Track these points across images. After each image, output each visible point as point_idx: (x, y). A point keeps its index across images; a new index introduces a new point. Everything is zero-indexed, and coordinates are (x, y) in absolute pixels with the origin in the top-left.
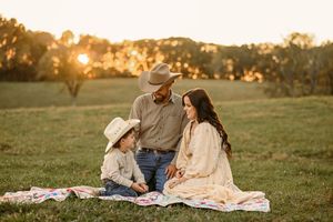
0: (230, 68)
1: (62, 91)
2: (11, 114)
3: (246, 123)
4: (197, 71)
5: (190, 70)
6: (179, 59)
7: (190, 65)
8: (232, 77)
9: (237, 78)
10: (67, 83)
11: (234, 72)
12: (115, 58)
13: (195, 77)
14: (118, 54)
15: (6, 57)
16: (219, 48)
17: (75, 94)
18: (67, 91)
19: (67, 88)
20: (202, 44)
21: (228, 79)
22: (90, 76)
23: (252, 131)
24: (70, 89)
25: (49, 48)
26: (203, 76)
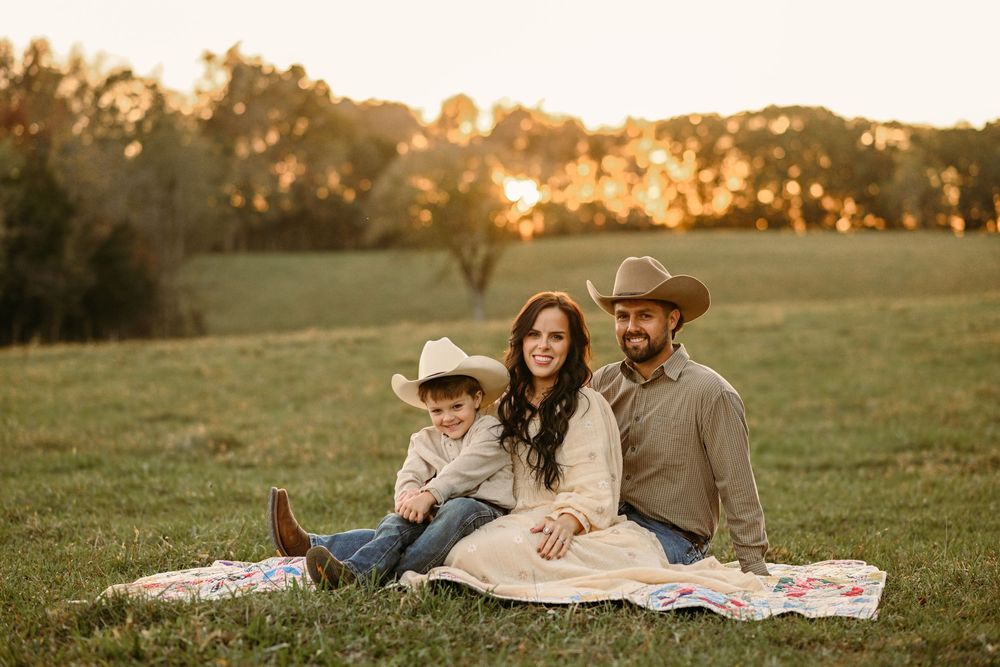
0: (953, 195)
1: (442, 276)
2: (278, 347)
3: (971, 362)
4: (850, 206)
5: (829, 204)
6: (794, 171)
7: (829, 190)
8: (958, 223)
9: (972, 226)
10: (457, 251)
11: (963, 208)
12: (600, 173)
13: (843, 225)
14: (610, 162)
15: (275, 179)
16: (916, 135)
17: (481, 286)
18: (457, 277)
19: (455, 266)
20: (864, 126)
21: (948, 228)
22: (526, 229)
23: (983, 385)
24: (467, 270)
25: (403, 149)
26: (870, 220)
